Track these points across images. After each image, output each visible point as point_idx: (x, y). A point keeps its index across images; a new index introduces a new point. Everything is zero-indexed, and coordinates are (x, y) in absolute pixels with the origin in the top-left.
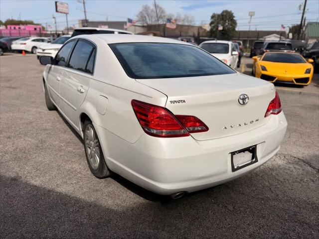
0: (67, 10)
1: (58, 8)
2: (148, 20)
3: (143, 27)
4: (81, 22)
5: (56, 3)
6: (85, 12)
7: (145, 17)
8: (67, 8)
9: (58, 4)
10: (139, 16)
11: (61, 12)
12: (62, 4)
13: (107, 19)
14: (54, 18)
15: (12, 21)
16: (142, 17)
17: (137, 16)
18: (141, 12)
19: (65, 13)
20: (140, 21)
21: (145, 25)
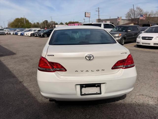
0: (90, 15)
1: (86, 15)
2: (132, 16)
3: (129, 20)
4: (97, 20)
5: (85, 13)
6: (99, 15)
7: (131, 15)
8: (90, 14)
9: (86, 13)
10: (127, 15)
11: (87, 17)
12: (88, 13)
13: (110, 18)
14: (84, 19)
15: (71, 22)
16: (129, 15)
17: (126, 15)
18: (128, 13)
19: (88, 17)
20: (127, 17)
21: (130, 19)
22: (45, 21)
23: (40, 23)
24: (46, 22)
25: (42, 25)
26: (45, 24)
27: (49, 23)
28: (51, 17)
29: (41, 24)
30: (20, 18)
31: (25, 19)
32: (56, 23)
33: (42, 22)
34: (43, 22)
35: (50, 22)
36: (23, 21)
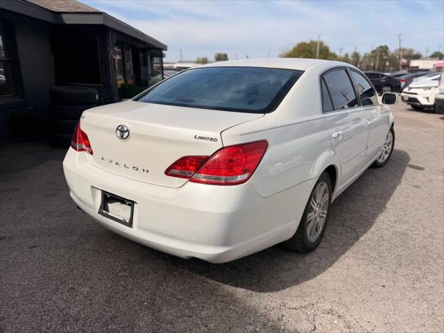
22: (378, 48)
23: (362, 54)
24: (384, 49)
25: (366, 60)
26: (375, 57)
27: (390, 55)
28: (400, 35)
29: (365, 57)
30: (308, 41)
31: (321, 44)
32: (415, 53)
33: (369, 52)
34: (373, 52)
35: (396, 51)
36: (313, 50)
